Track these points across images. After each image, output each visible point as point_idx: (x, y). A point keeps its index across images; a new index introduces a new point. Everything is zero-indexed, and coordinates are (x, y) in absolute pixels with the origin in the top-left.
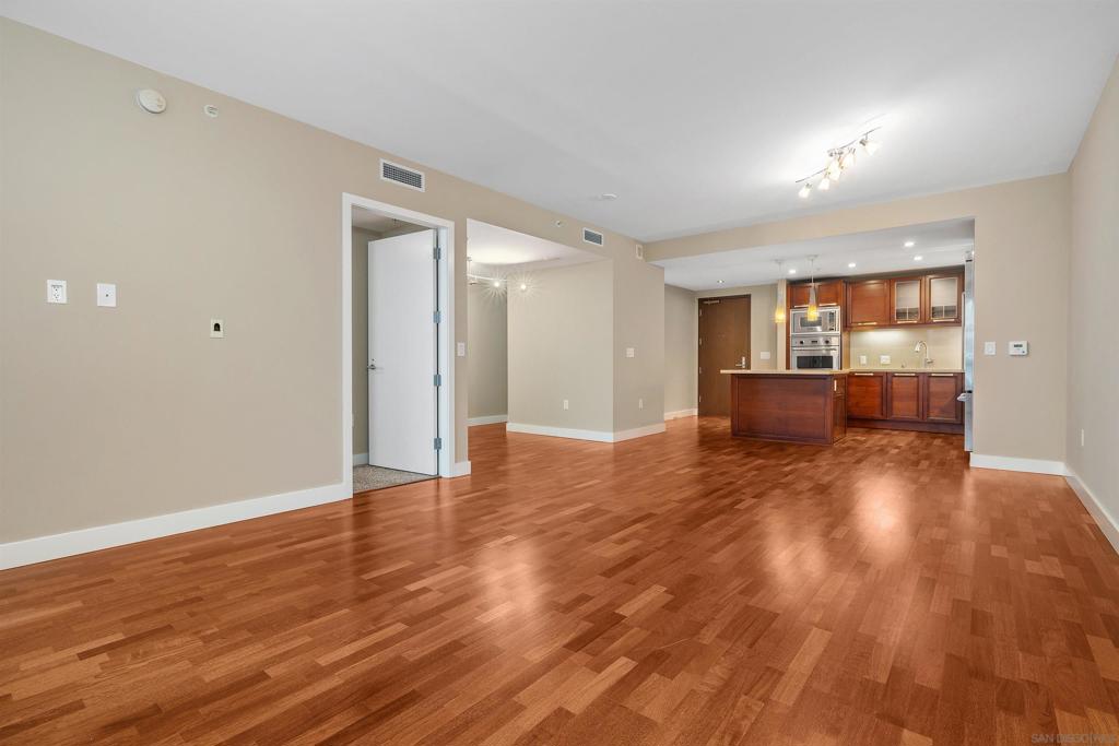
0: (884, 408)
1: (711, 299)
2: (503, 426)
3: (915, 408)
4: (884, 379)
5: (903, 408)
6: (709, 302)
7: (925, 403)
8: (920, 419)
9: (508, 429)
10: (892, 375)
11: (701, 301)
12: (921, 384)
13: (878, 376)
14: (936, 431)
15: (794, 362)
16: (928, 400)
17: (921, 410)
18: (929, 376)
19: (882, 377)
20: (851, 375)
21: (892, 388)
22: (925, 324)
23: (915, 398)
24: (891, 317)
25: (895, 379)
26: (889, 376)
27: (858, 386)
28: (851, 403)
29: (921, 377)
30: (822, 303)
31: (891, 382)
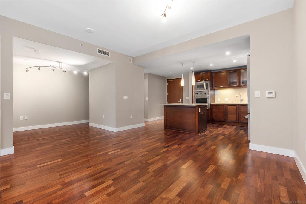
0: (225, 117)
1: (171, 80)
2: (88, 124)
3: (236, 117)
4: (224, 107)
5: (232, 117)
6: (170, 81)
7: (239, 116)
8: (237, 122)
9: (89, 125)
10: (227, 105)
11: (168, 80)
12: (238, 108)
13: (223, 105)
14: (243, 126)
15: (195, 101)
16: (240, 114)
17: (238, 117)
18: (240, 105)
19: (224, 106)
20: (213, 105)
21: (227, 110)
22: (239, 86)
23: (236, 114)
24: (227, 84)
25: (229, 107)
26: (226, 105)
27: (216, 109)
28: (214, 115)
29: (238, 106)
30: (203, 79)
31: (227, 108)
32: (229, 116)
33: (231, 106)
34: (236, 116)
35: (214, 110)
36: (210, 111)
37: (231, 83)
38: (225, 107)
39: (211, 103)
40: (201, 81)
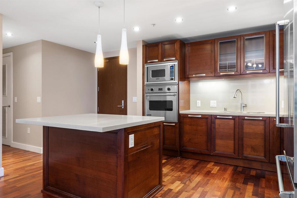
0: (209, 145)
3: (232, 145)
5: (223, 145)
7: (240, 142)
8: (236, 156)
10: (215, 117)
12: (236, 124)
13: (205, 118)
15: (147, 105)
16: (242, 139)
17: (236, 146)
18: (242, 118)
19: (207, 118)
20: (185, 116)
21: (214, 128)
22: (241, 74)
23: (233, 137)
24: (215, 70)
25: (217, 121)
26: (213, 118)
27: (191, 125)
28: (186, 138)
29: (237, 119)
30: (165, 57)
31: (214, 123)
32: (218, 142)
33: (224, 118)
34: (233, 142)
35: (187, 128)
36: (178, 130)
37: (223, 68)
38: (209, 120)
39: (181, 112)
40: (161, 60)
